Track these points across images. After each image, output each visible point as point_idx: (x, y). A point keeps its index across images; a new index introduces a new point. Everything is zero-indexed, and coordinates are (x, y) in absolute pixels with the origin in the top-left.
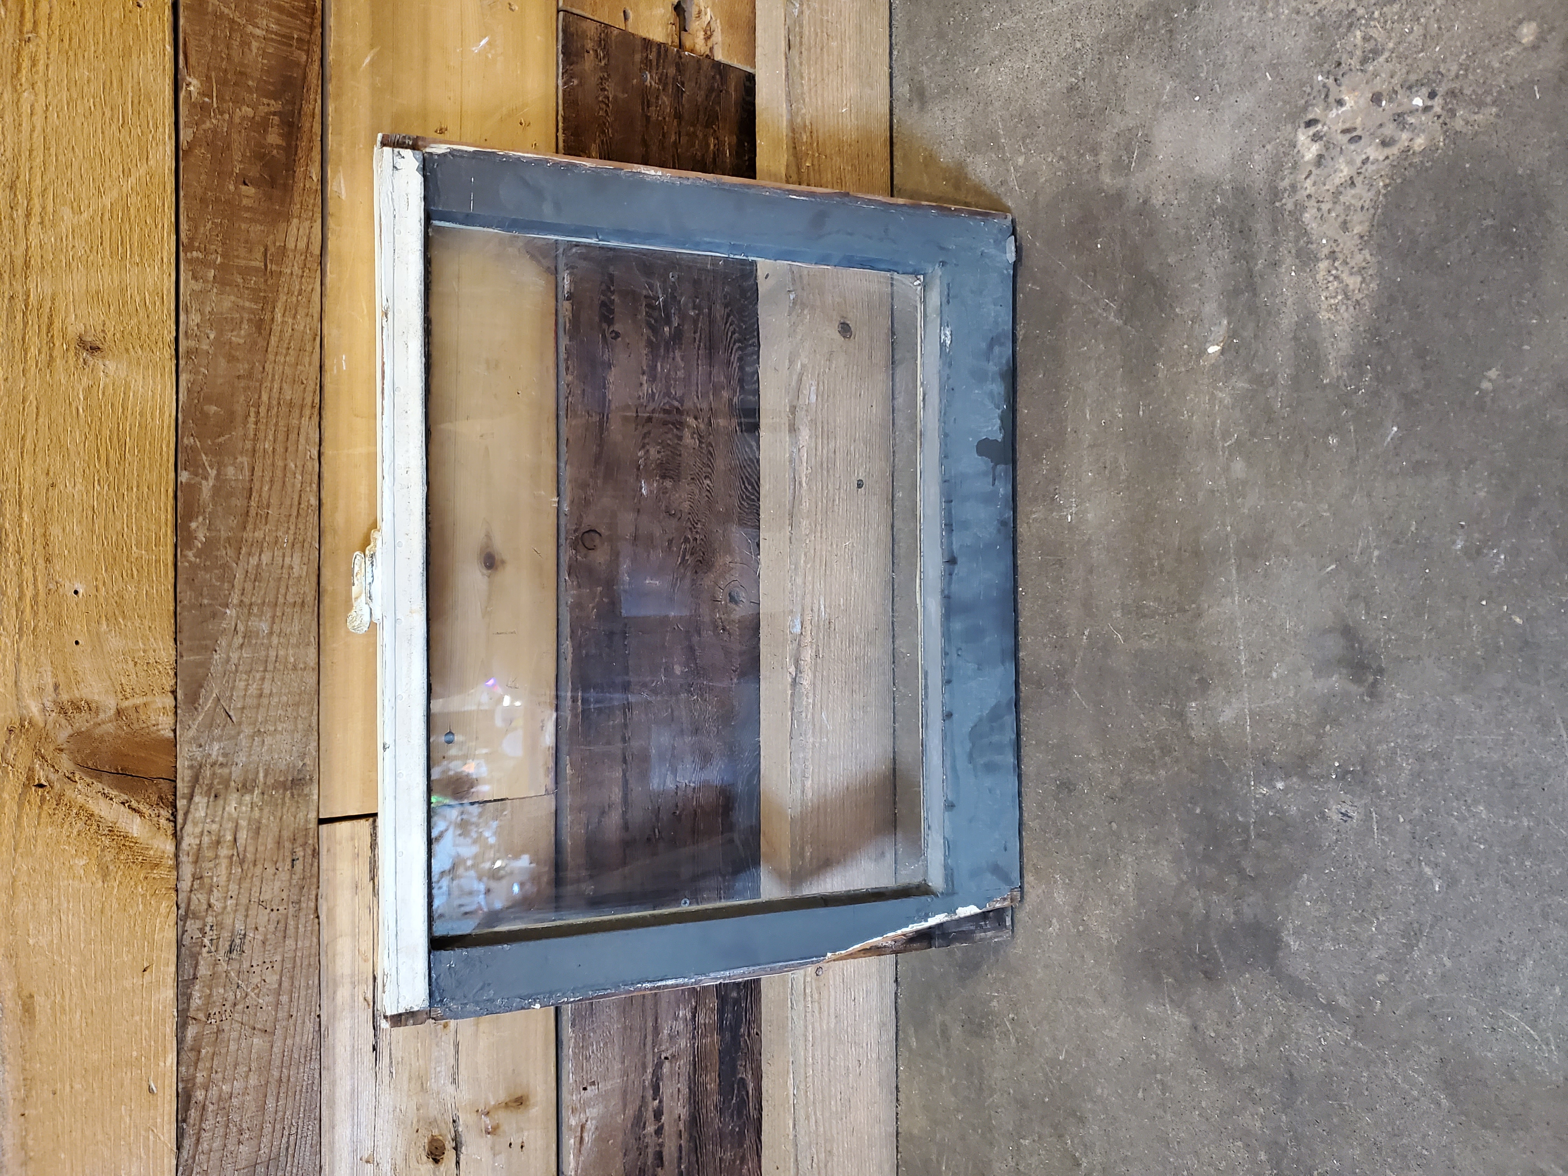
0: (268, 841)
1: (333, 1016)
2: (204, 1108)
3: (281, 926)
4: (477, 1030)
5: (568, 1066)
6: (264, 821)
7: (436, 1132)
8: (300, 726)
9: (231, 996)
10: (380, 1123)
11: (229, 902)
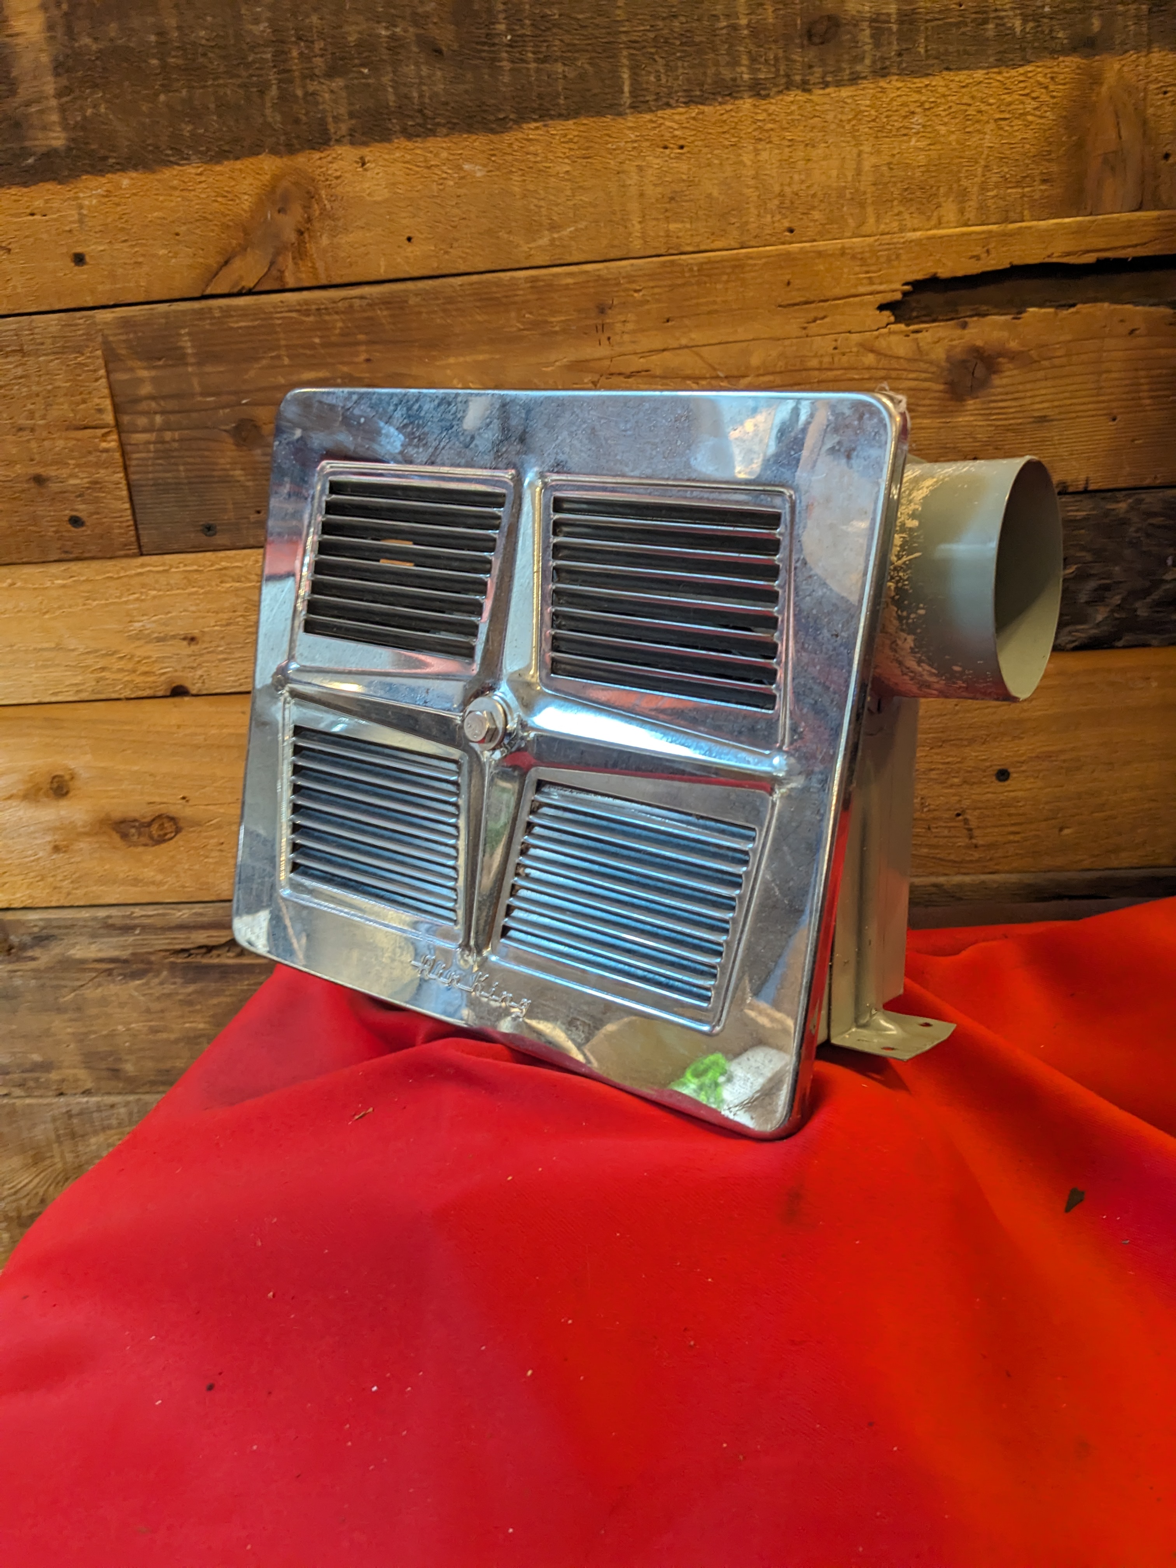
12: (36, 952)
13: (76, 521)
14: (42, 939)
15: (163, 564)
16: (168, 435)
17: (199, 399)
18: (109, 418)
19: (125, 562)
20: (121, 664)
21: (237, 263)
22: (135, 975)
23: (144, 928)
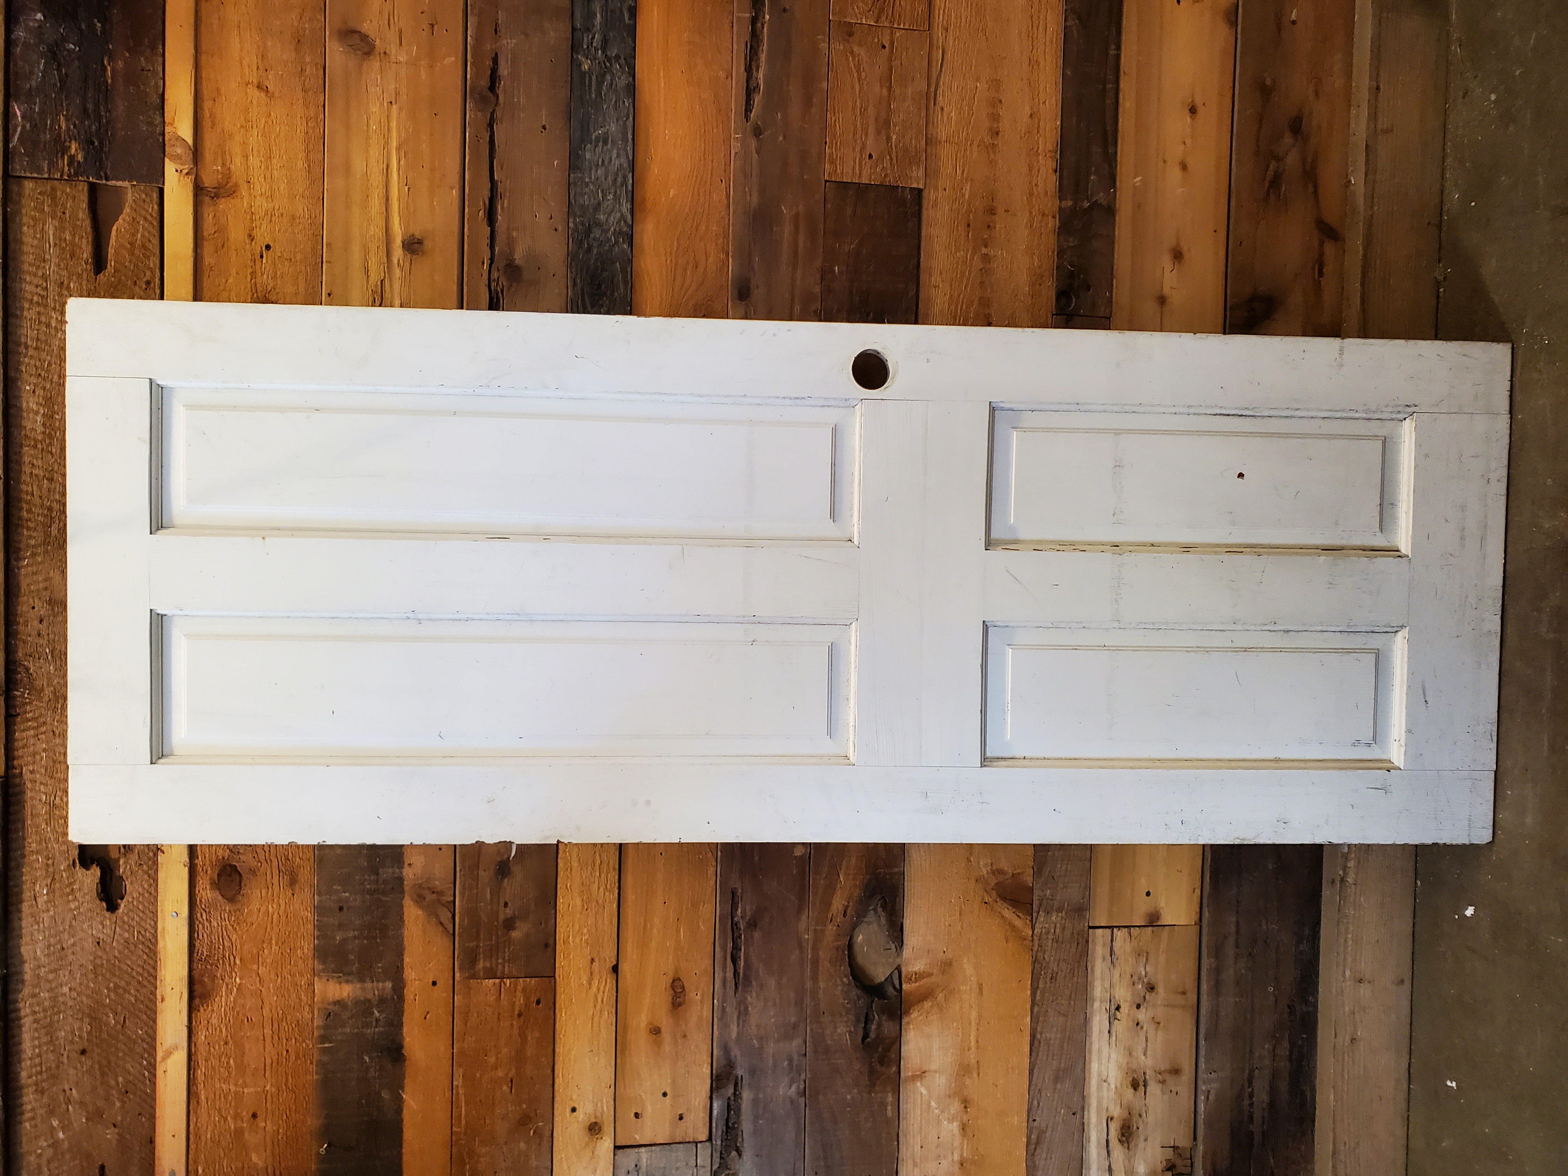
0: (1068, 933)
1: (1092, 1013)
2: (1040, 1042)
3: (1072, 971)
4: (1157, 1033)
5: (1202, 1060)
6: (1066, 925)
7: (1135, 1076)
8: (1082, 885)
9: (1051, 998)
10: (1110, 1065)
11: (1052, 958)
12: (732, 1054)
13: (538, 1002)
14: (726, 1049)
15: (559, 967)
16: (507, 958)
17: (493, 942)
18: (498, 981)
19: (558, 984)
20: (601, 993)
21: (442, 920)
22: (746, 1009)
23: (724, 1001)
